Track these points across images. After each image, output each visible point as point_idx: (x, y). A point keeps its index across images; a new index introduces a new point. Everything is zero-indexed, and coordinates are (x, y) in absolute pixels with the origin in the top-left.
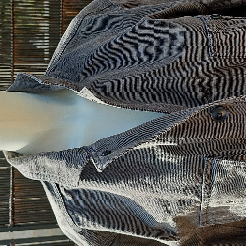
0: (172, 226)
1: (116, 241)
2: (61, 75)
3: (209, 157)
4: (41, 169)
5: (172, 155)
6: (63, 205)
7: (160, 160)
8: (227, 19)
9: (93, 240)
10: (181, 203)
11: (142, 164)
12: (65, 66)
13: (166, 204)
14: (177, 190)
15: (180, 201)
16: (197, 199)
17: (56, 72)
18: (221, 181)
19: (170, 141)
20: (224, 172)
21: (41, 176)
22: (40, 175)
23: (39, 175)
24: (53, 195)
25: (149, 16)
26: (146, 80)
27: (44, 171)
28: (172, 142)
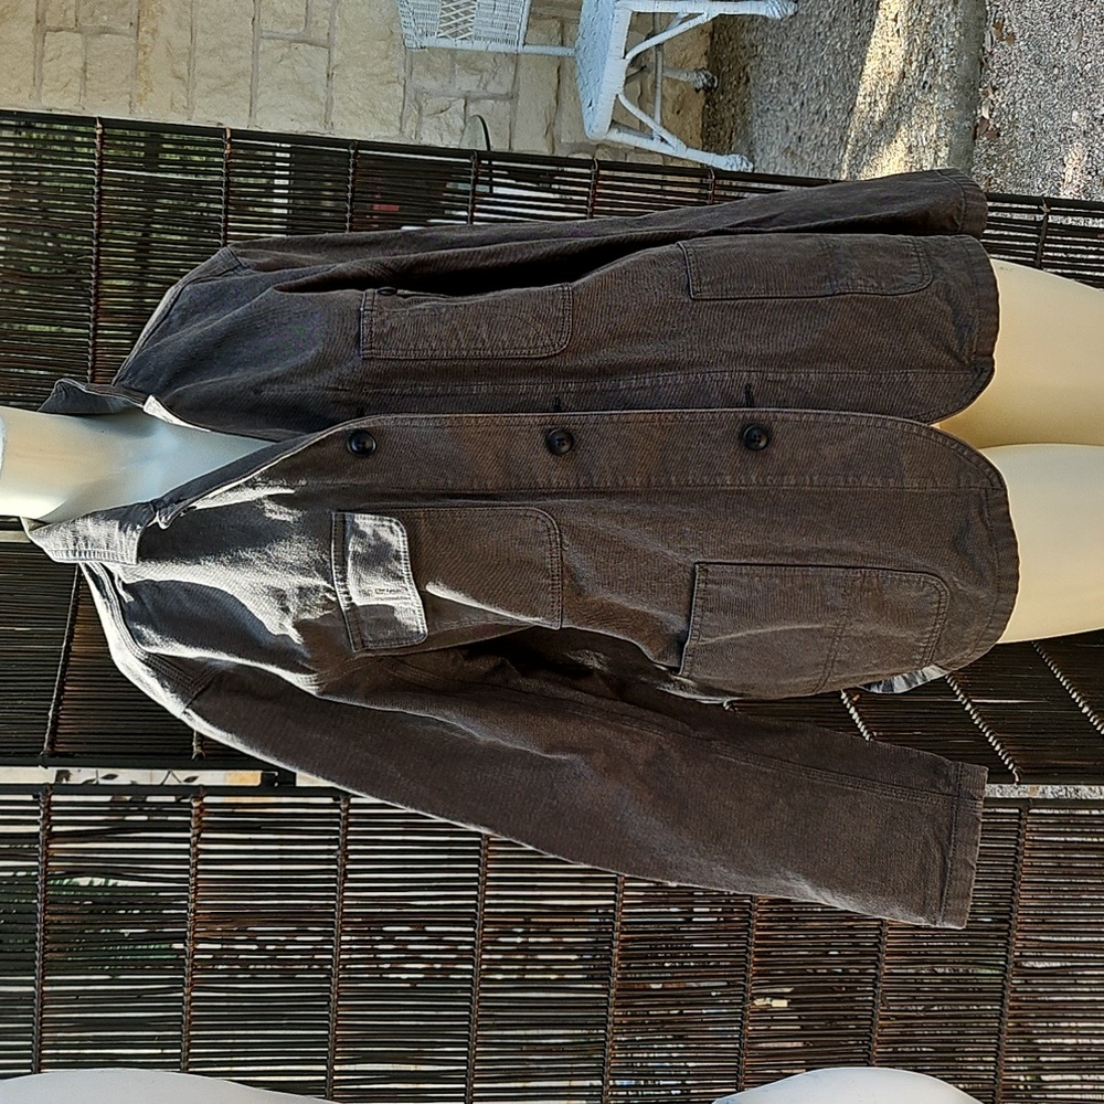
0: (296, 641)
1: (213, 686)
2: (133, 386)
3: (340, 511)
4: (81, 542)
5: (286, 510)
6: (118, 613)
7: (270, 518)
8: (405, 296)
9: (170, 680)
10: (303, 592)
11: (244, 529)
12: (141, 372)
13: (280, 596)
14: (292, 567)
15: (301, 588)
16: (325, 583)
17: (126, 382)
18: (360, 550)
19: (282, 486)
20: (362, 535)
21: (80, 555)
22: (80, 553)
23: (77, 554)
24: (104, 597)
25: (275, 288)
26: (257, 392)
27: (87, 545)
28: (287, 487)
